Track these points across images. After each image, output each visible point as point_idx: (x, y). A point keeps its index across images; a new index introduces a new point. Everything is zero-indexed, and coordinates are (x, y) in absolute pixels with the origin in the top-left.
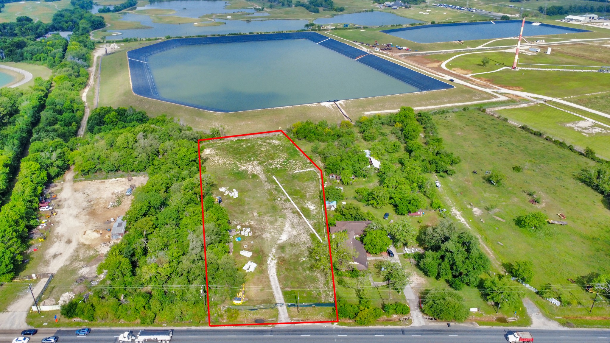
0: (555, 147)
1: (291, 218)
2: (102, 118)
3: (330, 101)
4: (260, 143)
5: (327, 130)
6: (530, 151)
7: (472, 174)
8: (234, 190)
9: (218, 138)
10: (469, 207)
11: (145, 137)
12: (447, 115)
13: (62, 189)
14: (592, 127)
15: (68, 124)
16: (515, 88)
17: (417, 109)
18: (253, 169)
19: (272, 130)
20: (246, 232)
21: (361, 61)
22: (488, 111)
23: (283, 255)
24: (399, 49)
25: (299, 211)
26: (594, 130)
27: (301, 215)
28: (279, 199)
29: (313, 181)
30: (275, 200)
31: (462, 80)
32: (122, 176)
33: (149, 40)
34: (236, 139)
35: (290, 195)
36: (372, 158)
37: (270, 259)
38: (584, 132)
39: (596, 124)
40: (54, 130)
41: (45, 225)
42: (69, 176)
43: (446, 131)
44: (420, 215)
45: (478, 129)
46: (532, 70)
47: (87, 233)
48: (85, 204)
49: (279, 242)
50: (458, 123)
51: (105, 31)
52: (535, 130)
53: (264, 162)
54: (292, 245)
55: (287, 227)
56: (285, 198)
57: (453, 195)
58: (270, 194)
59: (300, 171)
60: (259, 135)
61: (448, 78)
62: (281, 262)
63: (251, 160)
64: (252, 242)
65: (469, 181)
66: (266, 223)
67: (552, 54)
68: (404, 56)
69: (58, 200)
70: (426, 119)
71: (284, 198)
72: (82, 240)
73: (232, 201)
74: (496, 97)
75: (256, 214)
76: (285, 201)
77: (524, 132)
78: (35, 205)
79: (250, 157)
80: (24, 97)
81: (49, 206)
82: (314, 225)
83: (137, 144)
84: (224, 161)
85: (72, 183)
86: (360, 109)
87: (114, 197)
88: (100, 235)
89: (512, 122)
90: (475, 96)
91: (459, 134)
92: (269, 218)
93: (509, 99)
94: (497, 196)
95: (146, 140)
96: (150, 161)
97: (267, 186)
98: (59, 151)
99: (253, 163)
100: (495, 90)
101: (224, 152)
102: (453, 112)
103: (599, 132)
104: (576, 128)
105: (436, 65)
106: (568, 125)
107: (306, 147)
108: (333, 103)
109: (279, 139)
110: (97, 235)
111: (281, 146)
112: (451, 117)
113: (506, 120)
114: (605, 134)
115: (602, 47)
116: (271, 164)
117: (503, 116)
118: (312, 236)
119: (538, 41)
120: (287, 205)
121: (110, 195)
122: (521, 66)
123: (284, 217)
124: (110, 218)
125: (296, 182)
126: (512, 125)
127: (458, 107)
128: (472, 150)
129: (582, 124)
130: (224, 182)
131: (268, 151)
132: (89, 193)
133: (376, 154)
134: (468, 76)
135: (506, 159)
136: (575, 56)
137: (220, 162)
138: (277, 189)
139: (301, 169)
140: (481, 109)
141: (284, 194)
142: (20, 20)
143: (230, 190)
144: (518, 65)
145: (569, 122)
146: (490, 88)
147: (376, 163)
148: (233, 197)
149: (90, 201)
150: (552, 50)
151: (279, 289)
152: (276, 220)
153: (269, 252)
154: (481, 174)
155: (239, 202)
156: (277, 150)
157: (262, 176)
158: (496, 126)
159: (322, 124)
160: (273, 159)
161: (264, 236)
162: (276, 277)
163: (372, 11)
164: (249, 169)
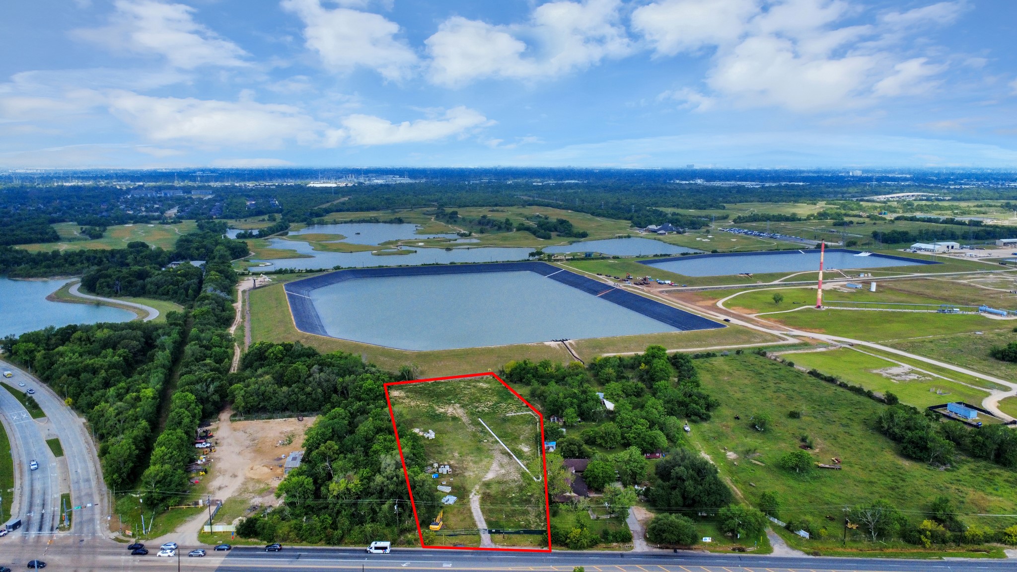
0: (850, 394)
1: (499, 458)
2: (263, 353)
3: (557, 341)
4: (463, 386)
5: (551, 370)
6: (814, 398)
7: (733, 419)
8: (430, 431)
9: (409, 381)
10: (723, 451)
11: (321, 370)
12: (714, 359)
13: (217, 429)
14: (906, 374)
15: (219, 361)
16: (813, 330)
17: (672, 351)
18: (454, 412)
19: (479, 372)
20: (445, 470)
21: (605, 297)
22: (769, 354)
23: (488, 491)
24: (660, 283)
25: (509, 451)
26: (908, 376)
27: (511, 455)
28: (485, 441)
29: (529, 424)
30: (480, 441)
31: (742, 320)
32: (290, 417)
33: (311, 271)
34: (433, 382)
35: (500, 437)
36: (605, 401)
38: (894, 379)
39: (913, 370)
40: (205, 365)
41: (204, 460)
42: (225, 416)
43: (709, 376)
44: (659, 457)
45: (751, 374)
46: (843, 310)
47: (255, 467)
48: (248, 443)
49: (484, 480)
50: (726, 368)
51: (249, 260)
52: (827, 375)
53: (467, 405)
54: (499, 483)
55: (495, 466)
56: (493, 440)
57: (706, 440)
58: (474, 436)
59: (513, 414)
60: (462, 378)
61: (722, 317)
62: (486, 498)
63: (451, 403)
64: (451, 479)
65: (727, 427)
66: (468, 462)
67: (877, 291)
68: (667, 292)
69: (215, 438)
70: (682, 361)
71: (491, 440)
72: (250, 475)
73: (427, 442)
74: (784, 339)
75: (456, 454)
76: (492, 443)
77: (813, 379)
79: (450, 400)
80: (159, 331)
81: (207, 443)
82: (527, 464)
83: (311, 379)
84: (417, 404)
85: (230, 422)
86: (597, 350)
87: (283, 436)
88: (270, 471)
89: (798, 367)
90: (754, 337)
91: (726, 378)
93: (802, 342)
94: (760, 441)
95: (322, 374)
96: (326, 398)
97: (472, 429)
98: (216, 384)
100: (785, 333)
101: (417, 395)
102: (722, 355)
103: (915, 380)
104: (885, 375)
105: (709, 303)
106: (875, 371)
107: (523, 390)
108: (560, 342)
109: (489, 383)
110: (266, 470)
111: (490, 389)
112: (718, 362)
113: (791, 364)
114: (921, 382)
115: (953, 283)
116: (477, 407)
117: (788, 360)
118: (524, 475)
119: (862, 275)
120: (496, 446)
121: (278, 434)
122: (829, 304)
123: (491, 457)
124: (281, 455)
125: (508, 424)
126: (799, 370)
127: (729, 350)
128: (739, 395)
129: (895, 370)
130: (417, 424)
131: (472, 394)
132: (252, 432)
133: (611, 397)
134: (752, 316)
135: (781, 406)
136: (910, 293)
137: (412, 404)
138: (483, 431)
139: (515, 413)
140: (761, 353)
141: (492, 436)
142: (132, 246)
143: (426, 431)
144: (824, 304)
145: (876, 368)
146: (778, 329)
147: (610, 406)
148: (428, 438)
149: (254, 440)
150: (878, 286)
151: (482, 519)
152: (481, 460)
153: (472, 488)
154: (744, 421)
155: (435, 443)
156: (484, 393)
157: (465, 419)
158: (776, 371)
159: (545, 365)
160: (479, 401)
161: (466, 474)
162: (479, 510)
163: (629, 237)
164: (449, 411)
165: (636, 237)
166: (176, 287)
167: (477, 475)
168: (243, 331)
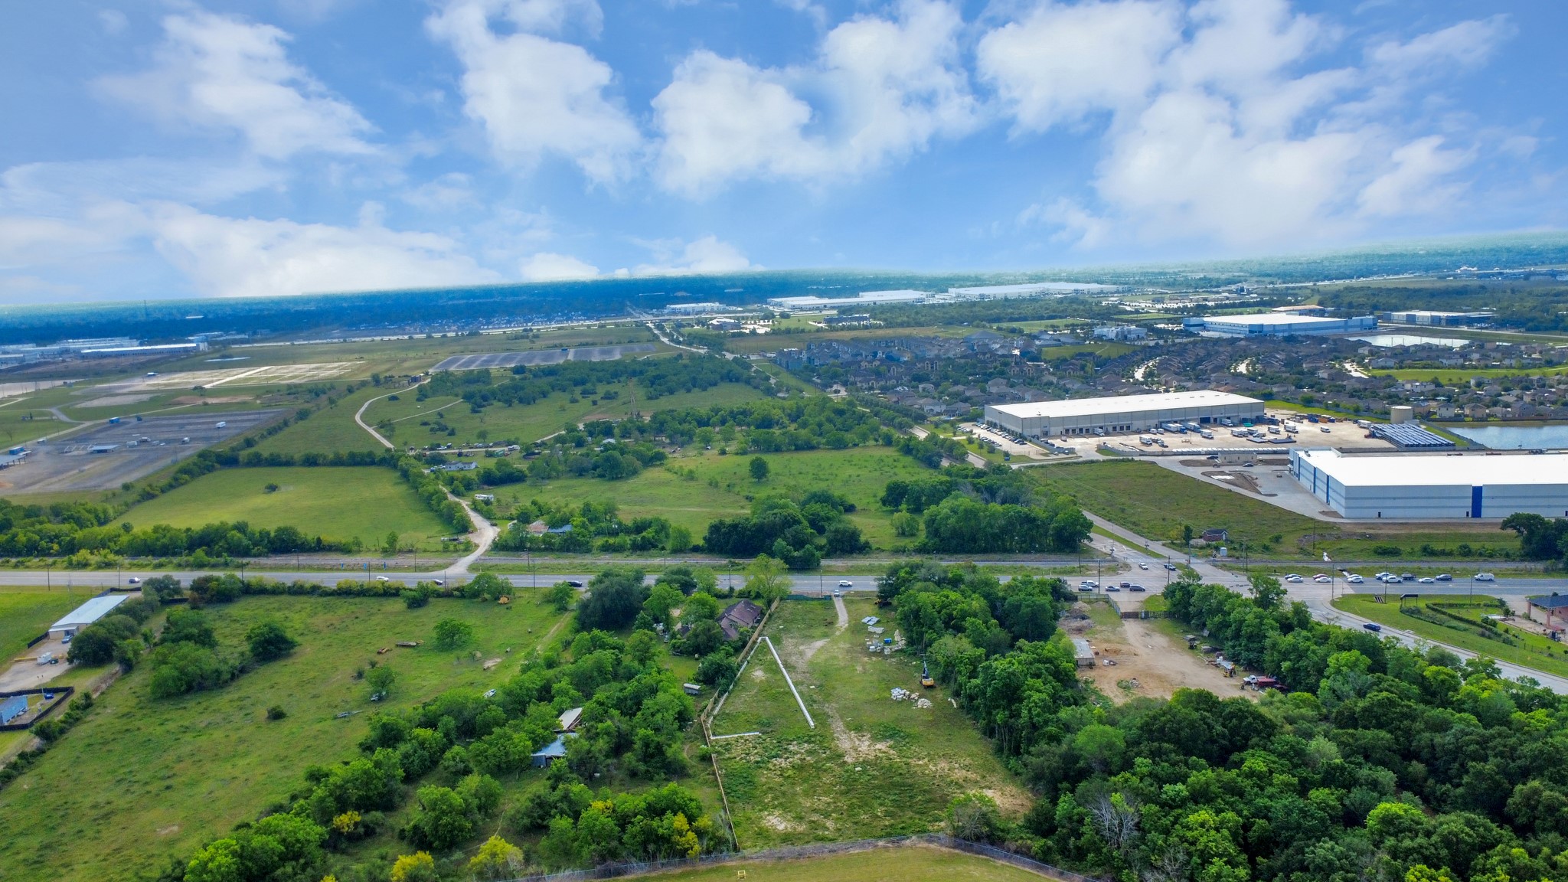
1: (800, 662)
18: (857, 743)
23: (826, 630)
25: (784, 671)
28: (813, 687)
29: (730, 715)
30: (822, 686)
35: (790, 692)
49: (828, 640)
53: (828, 759)
54: (810, 637)
55: (809, 654)
56: (800, 688)
58: (827, 696)
59: (746, 735)
62: (831, 624)
63: (862, 765)
66: (843, 658)
71: (803, 688)
73: (904, 682)
76: (802, 683)
79: (864, 771)
92: (836, 663)
97: (830, 708)
99: (857, 758)
111: (764, 808)
116: (810, 752)
120: (800, 677)
123: (812, 664)
125: (763, 716)
131: (811, 793)
138: (810, 702)
139: (742, 738)
141: (801, 694)
153: (843, 632)
157: (838, 726)
161: (848, 646)
162: (840, 615)
164: (867, 743)
167: (836, 644)
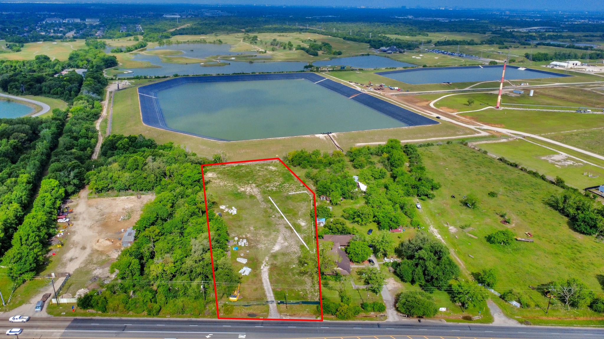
0: (529, 177)
1: (284, 232)
2: (115, 144)
3: (323, 133)
4: (258, 168)
5: (321, 157)
6: (506, 180)
7: (450, 198)
8: (233, 208)
9: (219, 164)
10: (446, 225)
11: (154, 160)
12: (432, 147)
13: (77, 205)
14: (565, 160)
15: (84, 149)
16: (496, 125)
17: (404, 142)
18: (251, 190)
19: (269, 157)
20: (243, 243)
21: (355, 99)
22: (470, 144)
23: (275, 262)
24: (391, 89)
25: (291, 226)
26: (566, 163)
27: (293, 230)
28: (273, 216)
29: (305, 201)
30: (269, 217)
31: (448, 117)
32: (132, 195)
33: (158, 77)
34: (237, 165)
35: (284, 213)
36: (359, 183)
37: (263, 265)
38: (557, 165)
39: (569, 157)
40: (71, 154)
41: (62, 234)
42: (84, 193)
43: (430, 161)
44: (400, 231)
45: (459, 160)
46: (514, 110)
47: (100, 241)
48: (98, 218)
49: (272, 252)
50: (441, 155)
51: (117, 69)
52: (512, 161)
53: (261, 185)
54: (283, 254)
55: (280, 239)
56: (279, 215)
57: (433, 216)
58: (266, 212)
59: (294, 193)
60: (258, 162)
61: (435, 115)
62: (273, 269)
63: (249, 183)
64: (248, 251)
65: (447, 204)
66: (261, 236)
67: (534, 96)
68: (396, 95)
69: (74, 213)
70: (412, 150)
71: (278, 215)
72: (96, 247)
73: (231, 217)
74: (478, 133)
75: (252, 228)
76: (279, 218)
77: (501, 164)
78: (54, 217)
79: (248, 181)
80: (43, 125)
81: (66, 218)
82: (304, 239)
83: (146, 167)
84: (224, 184)
85: (87, 200)
86: (352, 141)
87: (124, 211)
88: (111, 243)
89: (491, 154)
90: (459, 131)
91: (442, 164)
92: (264, 232)
93: (490, 134)
94: (472, 217)
95: (154, 163)
96: (158, 181)
97: (263, 205)
98: (76, 171)
99: (251, 185)
100: (478, 127)
101: (225, 176)
102: (437, 145)
103: (571, 165)
104: (550, 161)
105: (425, 104)
106: (543, 158)
107: (301, 172)
108: (326, 135)
109: (276, 166)
110: (109, 243)
111: (278, 171)
112: (434, 150)
113: (485, 152)
114: (576, 167)
115: (582, 90)
116: (268, 187)
117: (483, 149)
118: (302, 247)
119: (522, 84)
120: (281, 222)
121: (121, 210)
122: (503, 106)
123: (278, 231)
124: (121, 229)
125: (290, 202)
126: (491, 157)
127: (442, 141)
128: (453, 177)
129: (556, 157)
130: (224, 201)
131: (265, 176)
132: (102, 208)
133: (364, 180)
134: (454, 114)
135: (483, 186)
136: (555, 98)
137: (221, 184)
138: (273, 208)
139: (295, 192)
140: (464, 143)
141: (278, 212)
142: (38, 58)
143: (230, 208)
144: (501, 105)
145: (543, 155)
146: (473, 124)
147: (363, 187)
148: (232, 213)
149: (103, 215)
150: (534, 92)
151: (270, 289)
152: (270, 234)
153: (263, 259)
154: (458, 199)
155: (236, 218)
156: (273, 175)
157: (259, 197)
158: (476, 158)
159: (316, 153)
160: (269, 182)
161: (259, 246)
162: (268, 280)
163: (368, 55)
164: (247, 190)
165: (373, 55)
166: (63, 89)
167: (266, 247)
168: (106, 123)
